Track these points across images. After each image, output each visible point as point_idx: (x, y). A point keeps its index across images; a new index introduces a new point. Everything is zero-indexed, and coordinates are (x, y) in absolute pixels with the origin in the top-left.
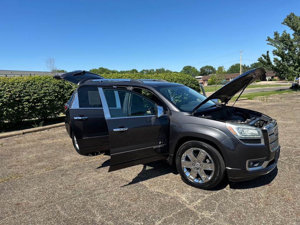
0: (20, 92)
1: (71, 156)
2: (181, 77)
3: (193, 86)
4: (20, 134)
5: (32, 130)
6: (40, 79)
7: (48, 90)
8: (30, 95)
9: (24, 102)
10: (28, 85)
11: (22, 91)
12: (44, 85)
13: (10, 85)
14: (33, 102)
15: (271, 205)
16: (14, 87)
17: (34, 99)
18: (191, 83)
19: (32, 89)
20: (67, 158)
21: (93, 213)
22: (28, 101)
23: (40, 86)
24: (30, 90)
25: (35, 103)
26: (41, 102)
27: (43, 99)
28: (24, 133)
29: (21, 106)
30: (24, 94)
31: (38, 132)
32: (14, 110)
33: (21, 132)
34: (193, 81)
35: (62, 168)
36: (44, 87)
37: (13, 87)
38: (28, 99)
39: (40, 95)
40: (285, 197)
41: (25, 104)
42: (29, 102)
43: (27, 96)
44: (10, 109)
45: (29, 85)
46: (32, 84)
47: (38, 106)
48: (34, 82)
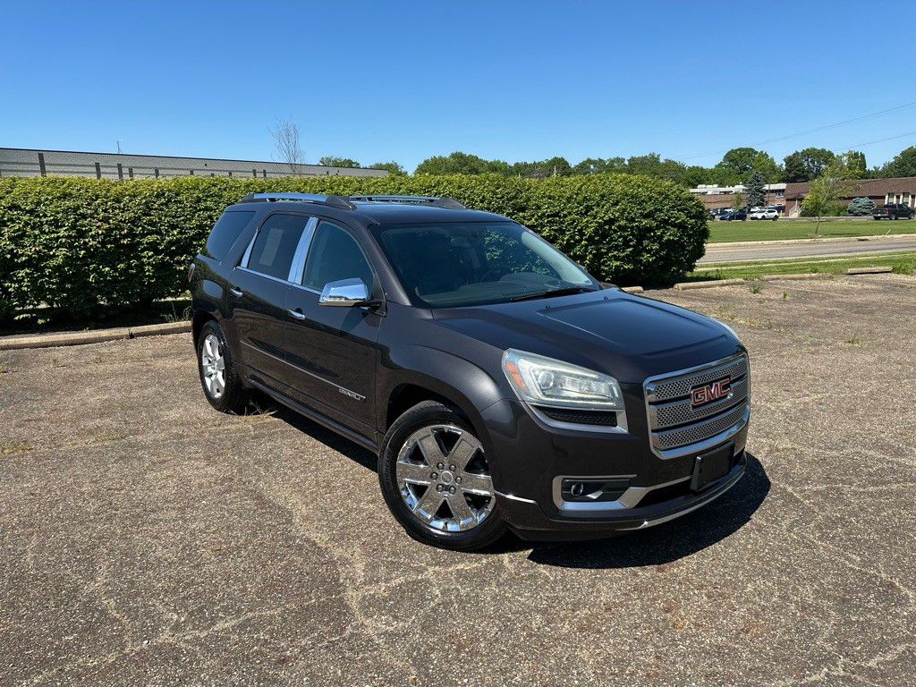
0: (133, 223)
1: (186, 410)
2: (639, 186)
3: (677, 218)
4: (122, 337)
5: (154, 329)
6: (194, 188)
7: (212, 219)
8: (159, 233)
9: (143, 251)
10: (158, 203)
11: (139, 218)
12: (202, 205)
13: (109, 203)
14: (166, 251)
15: (599, 631)
16: (120, 208)
17: (171, 243)
18: (673, 207)
19: (166, 216)
20: (173, 415)
21: (94, 570)
22: (153, 246)
23: (191, 206)
24: (160, 219)
25: (172, 254)
26: (190, 253)
27: (194, 243)
28: (132, 336)
29: (134, 262)
30: (143, 228)
31: (171, 336)
32: (116, 270)
33: (125, 331)
34: (680, 203)
35: (140, 438)
36: (200, 210)
37: (116, 208)
38: (155, 242)
39: (186, 233)
40: (669, 615)
41: (145, 257)
42: (157, 252)
43: (151, 233)
44: (107, 269)
45: (162, 204)
46: (169, 201)
47: (180, 263)
48: (177, 195)
